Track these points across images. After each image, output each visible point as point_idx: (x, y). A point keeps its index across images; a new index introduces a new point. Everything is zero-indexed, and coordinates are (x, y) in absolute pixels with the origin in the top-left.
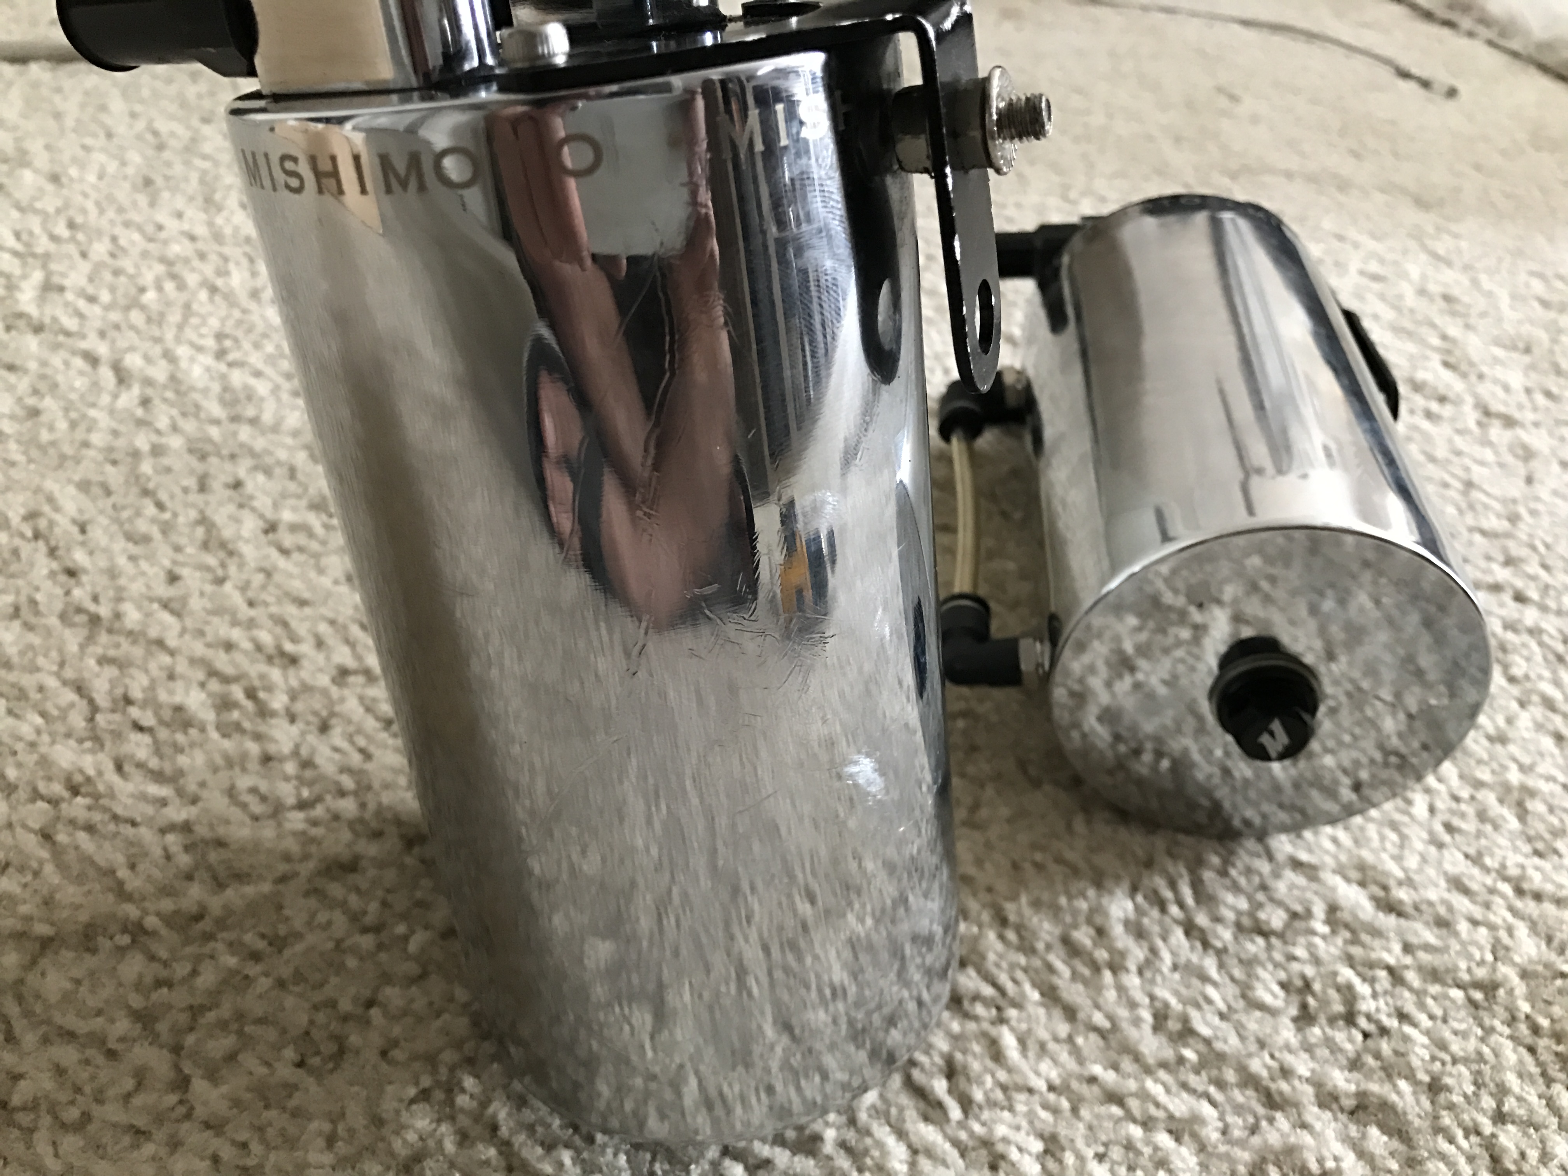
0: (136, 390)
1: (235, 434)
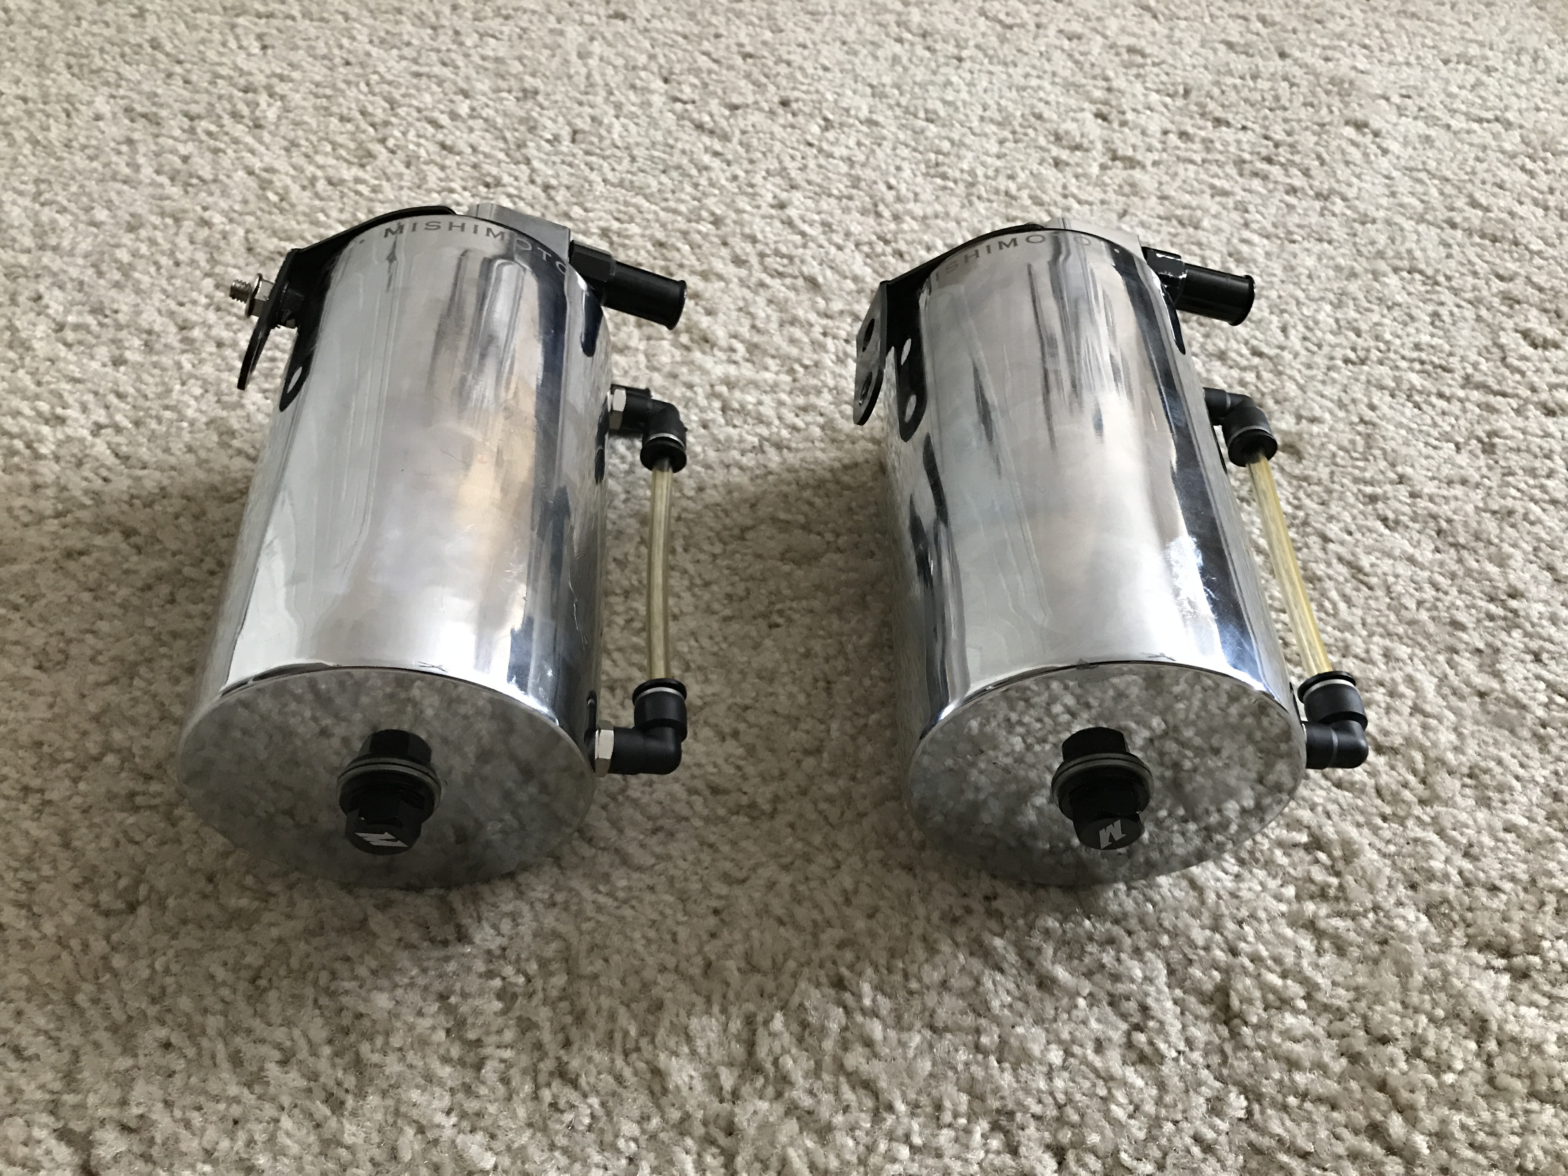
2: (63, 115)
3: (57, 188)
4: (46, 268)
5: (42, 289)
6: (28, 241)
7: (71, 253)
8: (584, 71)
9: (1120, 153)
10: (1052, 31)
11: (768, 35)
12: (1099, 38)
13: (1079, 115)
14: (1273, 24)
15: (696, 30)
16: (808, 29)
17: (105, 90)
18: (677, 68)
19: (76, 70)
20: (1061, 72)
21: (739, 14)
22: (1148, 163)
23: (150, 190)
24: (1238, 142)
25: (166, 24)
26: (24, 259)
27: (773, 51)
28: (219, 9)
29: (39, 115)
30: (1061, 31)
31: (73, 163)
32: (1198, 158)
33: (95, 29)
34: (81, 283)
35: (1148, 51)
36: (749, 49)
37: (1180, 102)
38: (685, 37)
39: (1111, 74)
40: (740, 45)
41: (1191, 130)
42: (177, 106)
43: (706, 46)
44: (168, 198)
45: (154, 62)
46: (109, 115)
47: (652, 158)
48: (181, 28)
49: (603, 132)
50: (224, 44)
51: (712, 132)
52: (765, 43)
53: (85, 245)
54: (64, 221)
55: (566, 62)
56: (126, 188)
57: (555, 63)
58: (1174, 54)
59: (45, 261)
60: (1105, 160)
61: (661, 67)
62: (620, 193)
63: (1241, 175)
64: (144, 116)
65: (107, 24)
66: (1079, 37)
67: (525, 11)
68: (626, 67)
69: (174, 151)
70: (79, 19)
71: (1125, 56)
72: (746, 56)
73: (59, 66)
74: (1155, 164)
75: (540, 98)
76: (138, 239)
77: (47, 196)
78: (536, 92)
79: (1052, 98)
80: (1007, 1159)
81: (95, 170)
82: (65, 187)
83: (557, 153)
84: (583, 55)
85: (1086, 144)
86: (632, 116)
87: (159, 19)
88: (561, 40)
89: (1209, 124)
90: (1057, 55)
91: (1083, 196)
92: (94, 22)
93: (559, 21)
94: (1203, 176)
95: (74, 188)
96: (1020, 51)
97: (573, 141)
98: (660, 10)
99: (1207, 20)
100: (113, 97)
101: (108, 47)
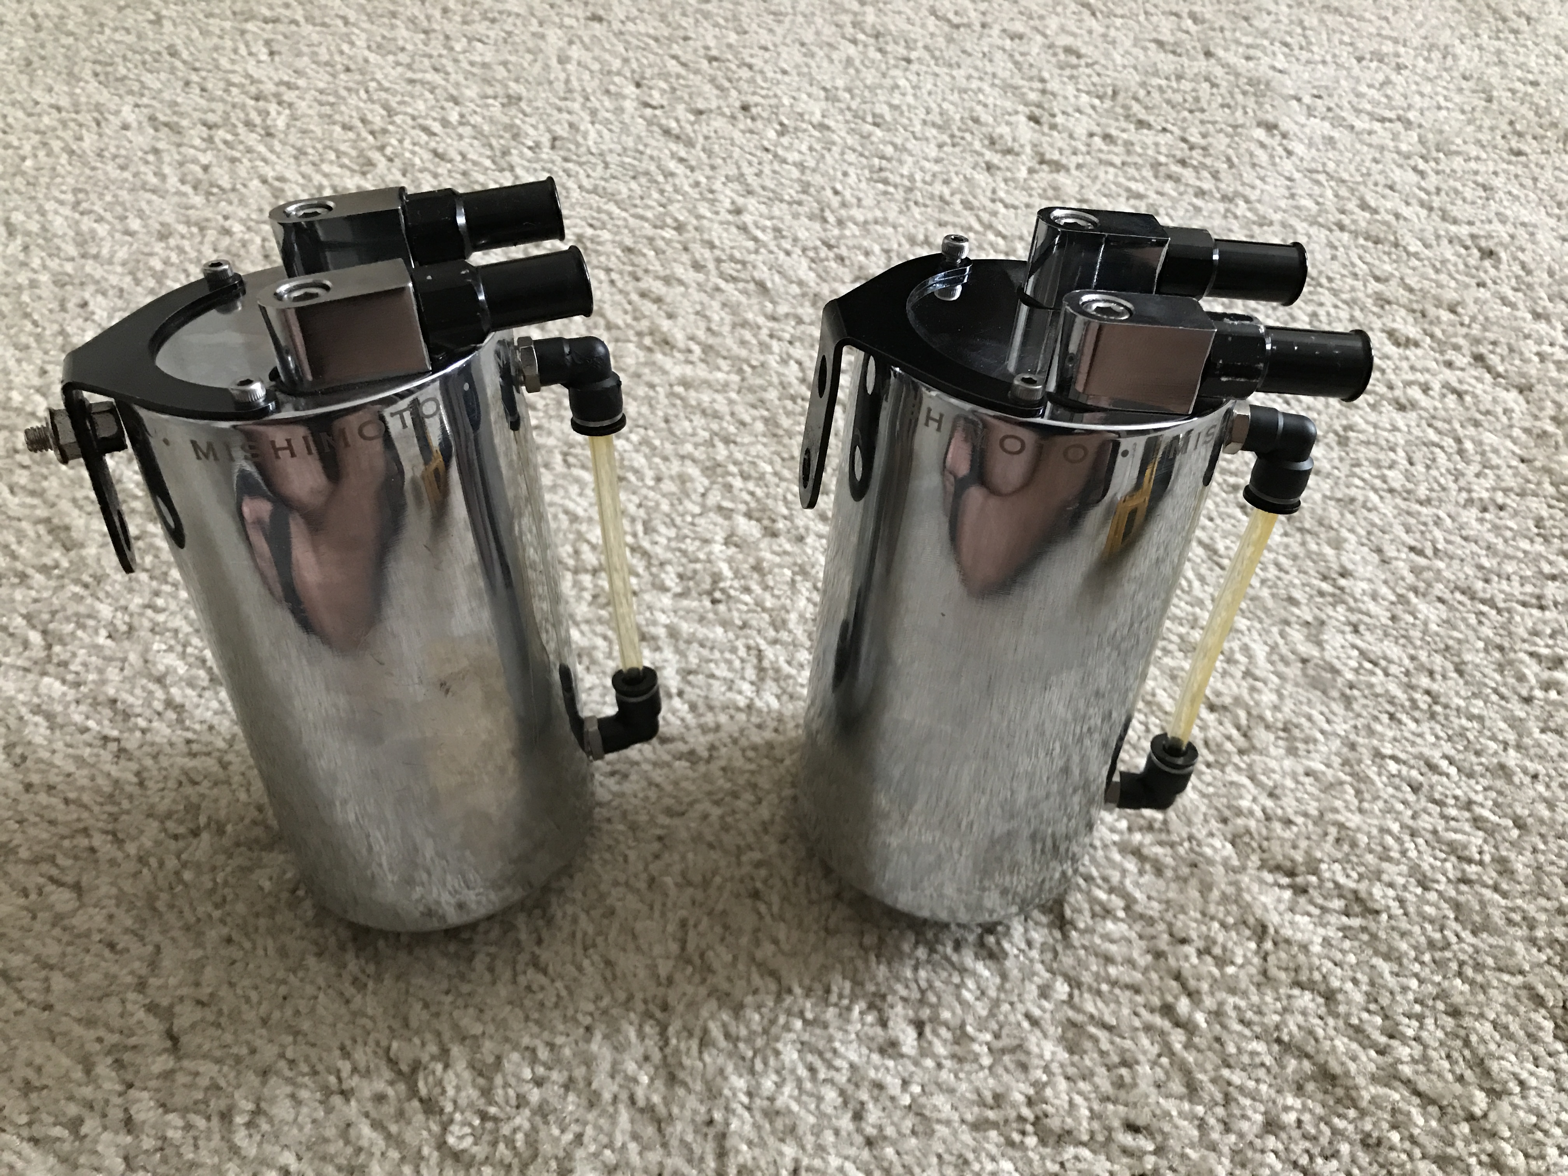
2: (94, 125)
4: (87, 275)
5: (87, 296)
6: (71, 250)
7: (110, 262)
8: (562, 76)
9: (1048, 157)
10: (996, 31)
11: (733, 38)
12: (1039, 38)
13: (1013, 119)
14: (1203, 21)
15: (666, 32)
16: (771, 31)
17: (130, 99)
18: (648, 73)
19: (102, 78)
20: (1000, 73)
21: (707, 15)
22: (1072, 166)
23: (176, 199)
24: (1157, 144)
25: (182, 29)
26: (69, 268)
27: (736, 54)
28: (229, 13)
29: (72, 125)
30: (1004, 31)
31: (106, 173)
32: (1117, 161)
33: (117, 36)
34: (121, 290)
35: (1083, 51)
36: (714, 53)
37: (1108, 104)
38: (656, 40)
39: (1046, 75)
40: (707, 48)
41: (1114, 132)
42: (196, 115)
43: (676, 49)
44: (192, 207)
45: (173, 70)
46: (134, 125)
47: (622, 165)
48: (196, 34)
49: (580, 139)
50: (235, 51)
51: (678, 137)
52: (730, 46)
53: (122, 254)
54: (102, 230)
55: (547, 67)
56: (154, 197)
57: (537, 68)
58: (1107, 55)
59: (88, 269)
60: (1034, 164)
61: (633, 71)
62: (594, 200)
63: (1156, 177)
64: (166, 125)
65: (128, 31)
66: (1021, 37)
67: (509, 14)
68: (601, 71)
69: (195, 161)
70: (102, 25)
71: (1062, 57)
72: (712, 59)
73: (87, 74)
74: (1079, 166)
75: (523, 104)
76: (168, 248)
77: (85, 205)
78: (520, 99)
79: (990, 101)
80: (879, 1030)
81: (126, 180)
82: (101, 196)
83: (538, 160)
84: (563, 60)
85: (1017, 148)
86: (606, 122)
87: (175, 24)
88: (542, 44)
89: (1132, 127)
90: (998, 55)
91: (1009, 200)
92: (115, 29)
93: (541, 24)
94: (1122, 180)
95: (109, 198)
96: (964, 52)
97: (553, 147)
98: (634, 12)
99: (1142, 18)
100: (137, 106)
101: (130, 54)
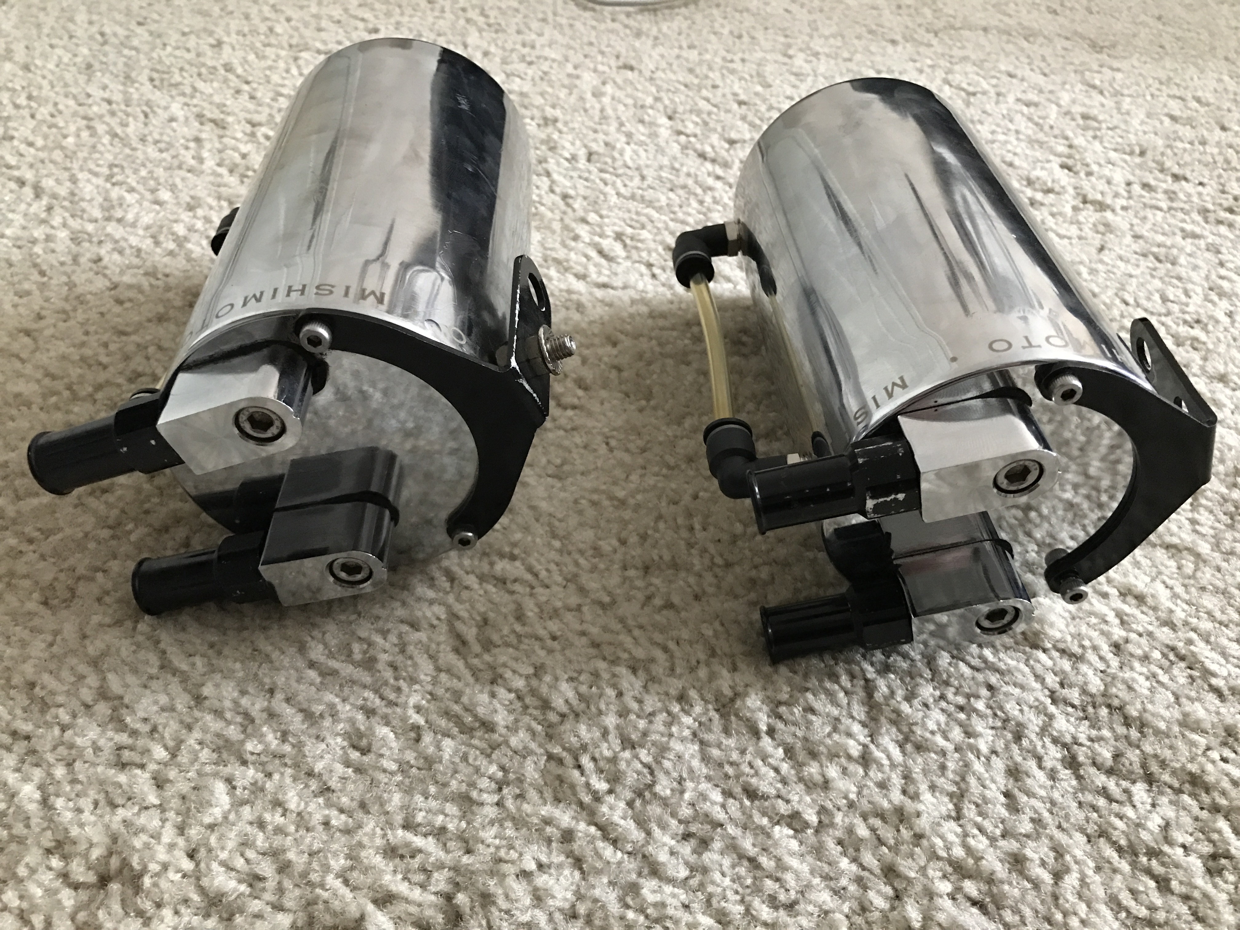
0: (45, 201)
1: (104, 228)
2: (142, 116)
3: (128, 171)
4: (107, 235)
5: (103, 252)
6: (96, 213)
7: (134, 225)
8: (598, 106)
9: (1090, 197)
11: (759, 89)
12: (1054, 107)
13: (1047, 165)
14: (1209, 104)
15: (696, 81)
17: (182, 99)
18: (680, 109)
19: (157, 83)
20: (1022, 129)
22: (1117, 207)
23: (211, 178)
24: (1199, 194)
25: (240, 54)
26: (90, 227)
27: (764, 100)
28: (286, 46)
29: (120, 114)
30: (1019, 100)
31: (145, 153)
32: (1163, 206)
33: (178, 53)
34: (139, 250)
35: (1101, 118)
36: (743, 97)
37: (1137, 159)
38: (686, 86)
39: (1070, 134)
40: (735, 94)
41: (1152, 182)
42: (242, 115)
43: (705, 93)
44: (225, 185)
45: (226, 81)
46: (182, 119)
48: (252, 57)
49: (616, 155)
52: (757, 94)
53: (147, 219)
54: (130, 198)
55: (582, 99)
56: (189, 175)
57: (573, 99)
58: (1126, 122)
59: (109, 229)
60: (1078, 203)
61: (666, 107)
64: (213, 121)
65: (188, 50)
66: (1036, 105)
68: (635, 106)
69: (235, 149)
70: (165, 45)
71: (1081, 122)
72: (741, 103)
73: (144, 78)
74: (1124, 208)
75: (560, 125)
76: (195, 217)
77: (119, 178)
78: (556, 120)
79: (1018, 150)
81: (164, 160)
82: (136, 171)
83: (575, 169)
84: (597, 95)
85: (1057, 189)
86: (641, 144)
87: (233, 49)
89: (1169, 179)
90: (1018, 117)
92: (177, 48)
95: (143, 173)
96: (984, 112)
97: (589, 160)
100: (188, 105)
101: (187, 67)
